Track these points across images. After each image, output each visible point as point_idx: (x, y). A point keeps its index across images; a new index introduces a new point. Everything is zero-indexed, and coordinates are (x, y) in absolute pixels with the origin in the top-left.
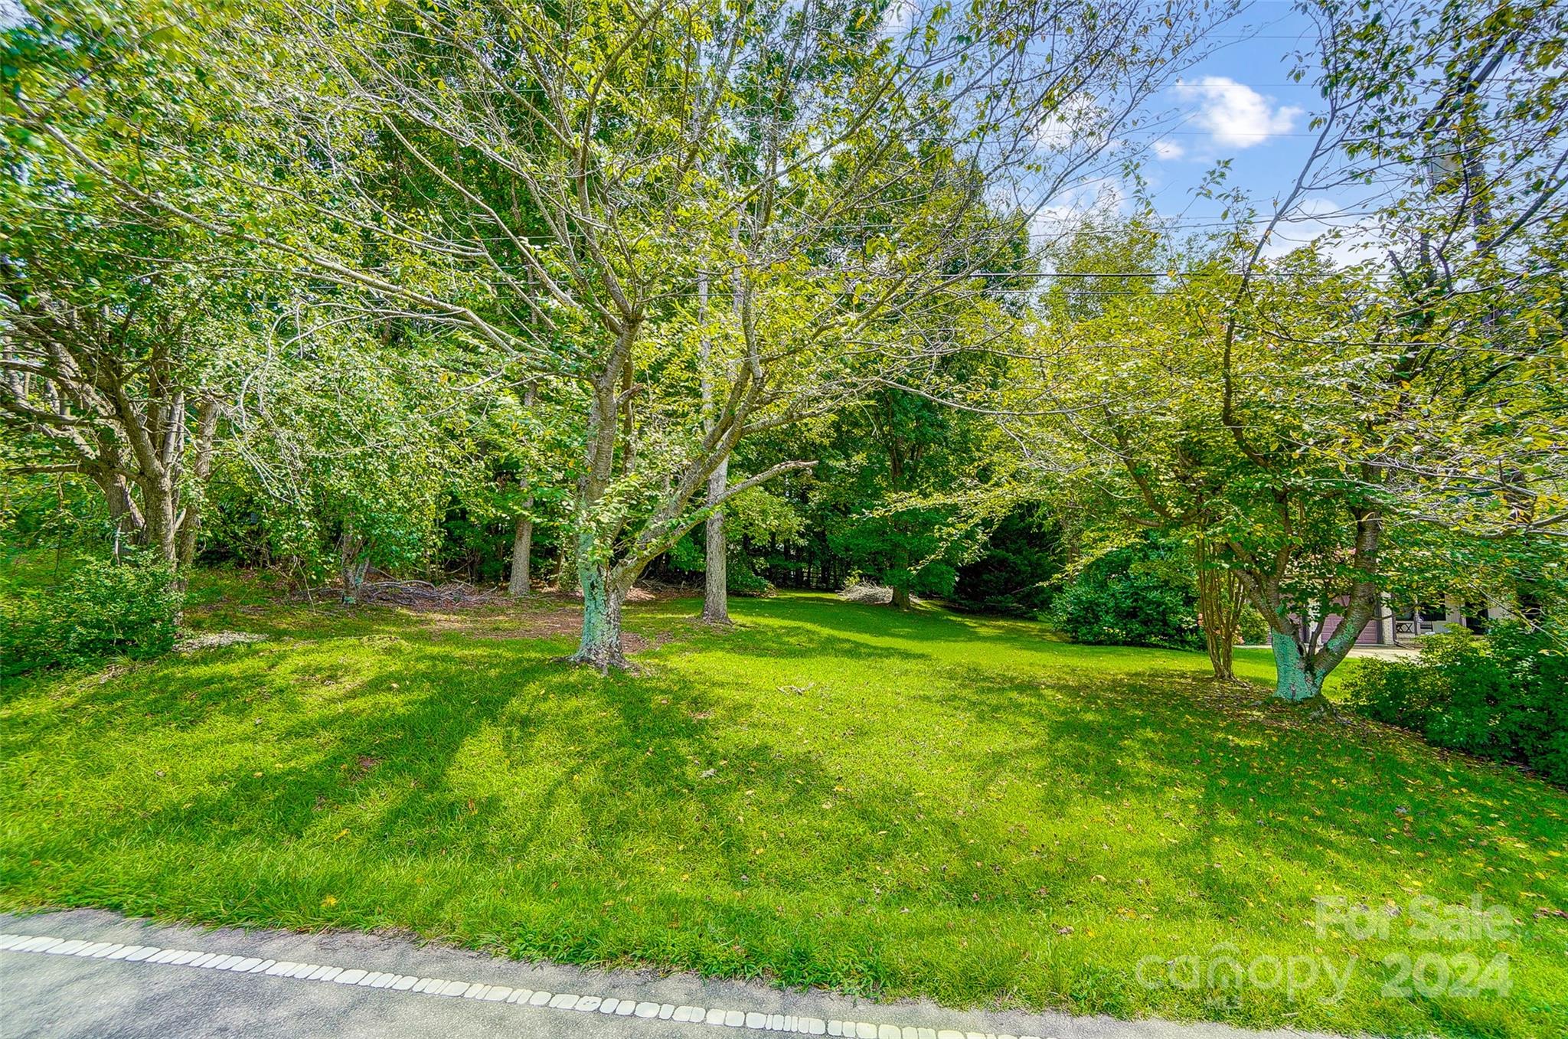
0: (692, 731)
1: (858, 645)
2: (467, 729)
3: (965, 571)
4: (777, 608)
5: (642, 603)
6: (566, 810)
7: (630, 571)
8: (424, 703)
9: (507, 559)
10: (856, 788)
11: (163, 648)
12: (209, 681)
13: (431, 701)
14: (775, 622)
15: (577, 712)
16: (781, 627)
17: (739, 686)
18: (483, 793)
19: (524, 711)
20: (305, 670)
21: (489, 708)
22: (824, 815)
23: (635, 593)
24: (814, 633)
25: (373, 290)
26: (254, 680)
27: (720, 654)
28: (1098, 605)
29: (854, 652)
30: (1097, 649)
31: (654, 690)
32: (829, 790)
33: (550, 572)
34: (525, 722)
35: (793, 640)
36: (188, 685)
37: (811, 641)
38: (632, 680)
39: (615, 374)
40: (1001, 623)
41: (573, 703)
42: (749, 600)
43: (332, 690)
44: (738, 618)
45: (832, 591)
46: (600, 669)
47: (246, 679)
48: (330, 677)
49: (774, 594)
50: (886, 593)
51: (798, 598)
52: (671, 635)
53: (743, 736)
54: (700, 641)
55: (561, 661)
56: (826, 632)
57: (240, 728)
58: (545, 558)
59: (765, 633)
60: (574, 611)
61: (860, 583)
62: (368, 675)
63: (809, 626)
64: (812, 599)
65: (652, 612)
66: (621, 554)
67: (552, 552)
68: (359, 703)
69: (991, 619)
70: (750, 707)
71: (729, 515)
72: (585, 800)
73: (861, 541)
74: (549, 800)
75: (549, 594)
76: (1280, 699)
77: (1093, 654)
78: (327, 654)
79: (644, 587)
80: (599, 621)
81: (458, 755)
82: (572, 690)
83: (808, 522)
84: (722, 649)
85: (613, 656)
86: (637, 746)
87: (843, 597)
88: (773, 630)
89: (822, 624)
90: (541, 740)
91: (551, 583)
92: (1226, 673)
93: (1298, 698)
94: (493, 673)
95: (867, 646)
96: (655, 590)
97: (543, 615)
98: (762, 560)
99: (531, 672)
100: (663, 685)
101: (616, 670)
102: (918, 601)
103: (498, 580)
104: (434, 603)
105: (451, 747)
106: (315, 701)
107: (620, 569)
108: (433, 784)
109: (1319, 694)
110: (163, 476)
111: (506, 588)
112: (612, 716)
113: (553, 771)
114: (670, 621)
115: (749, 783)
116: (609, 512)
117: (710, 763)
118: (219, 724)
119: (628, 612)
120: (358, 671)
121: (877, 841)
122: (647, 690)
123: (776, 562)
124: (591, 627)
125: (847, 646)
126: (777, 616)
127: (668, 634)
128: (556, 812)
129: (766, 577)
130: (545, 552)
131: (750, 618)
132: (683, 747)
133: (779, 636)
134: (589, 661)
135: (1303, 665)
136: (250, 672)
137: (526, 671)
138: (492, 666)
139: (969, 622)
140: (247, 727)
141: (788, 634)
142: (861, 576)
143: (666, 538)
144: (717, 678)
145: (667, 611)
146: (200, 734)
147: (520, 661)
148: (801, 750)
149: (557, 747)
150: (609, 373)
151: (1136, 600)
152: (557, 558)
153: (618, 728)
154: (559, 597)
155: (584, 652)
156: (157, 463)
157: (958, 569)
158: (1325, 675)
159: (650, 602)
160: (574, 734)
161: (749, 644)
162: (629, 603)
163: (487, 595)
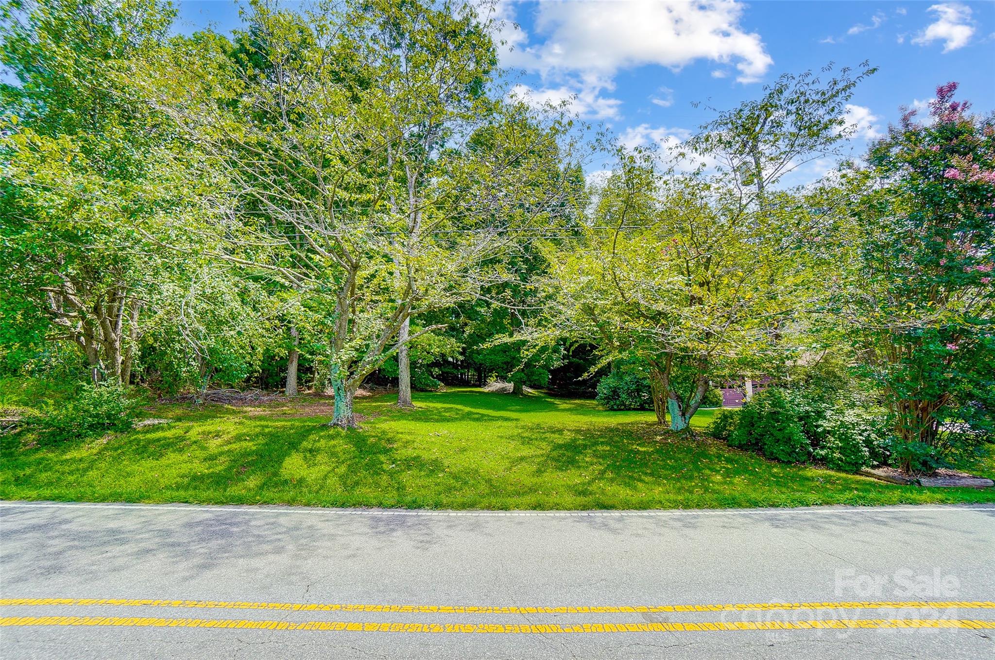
0: (386, 451)
1: (483, 415)
2: (287, 454)
3: (554, 372)
4: (445, 398)
5: (364, 398)
6: (332, 481)
7: (357, 381)
8: (263, 445)
9: (282, 375)
10: (454, 470)
11: (127, 427)
12: (159, 440)
13: (267, 444)
14: (439, 405)
15: (334, 446)
16: (442, 408)
17: (410, 433)
18: (297, 477)
19: (310, 447)
20: (203, 433)
21: (293, 446)
22: (439, 478)
23: (360, 392)
24: (459, 410)
25: (242, 265)
26: (181, 439)
27: (405, 422)
28: (619, 389)
29: (480, 419)
30: (619, 413)
31: (369, 436)
32: (443, 471)
33: (309, 381)
34: (311, 451)
35: (447, 414)
36: (150, 442)
37: (457, 414)
38: (359, 433)
39: (348, 291)
40: (577, 401)
41: (332, 442)
42: (428, 394)
43: (219, 441)
44: (417, 404)
45: (479, 386)
46: (343, 428)
47: (176, 438)
48: (216, 436)
49: (443, 389)
50: (510, 386)
51: (459, 392)
52: (380, 414)
53: (410, 452)
54: (395, 416)
55: (324, 425)
56: (467, 409)
57: (182, 458)
58: (305, 373)
59: (433, 411)
60: (325, 403)
61: (496, 381)
62: (234, 434)
63: (459, 407)
64: (467, 392)
65: (369, 402)
66: (352, 373)
67: (310, 370)
68: (234, 446)
69: (569, 400)
70: (414, 442)
71: (411, 348)
72: (340, 477)
73: (493, 357)
74: (325, 477)
75: (309, 394)
76: (672, 430)
77: (615, 415)
78: (211, 426)
79: (365, 388)
80: (342, 405)
81: (284, 464)
82: (332, 437)
83: (464, 345)
84: (406, 420)
85: (349, 422)
86: (362, 458)
87: (486, 390)
88: (437, 409)
89: (465, 405)
90: (319, 457)
91: (309, 388)
92: (663, 421)
93: (679, 429)
94: (292, 431)
95: (488, 416)
96: (371, 389)
97: (308, 406)
98: (437, 370)
99: (309, 431)
100: (373, 434)
101: (351, 428)
102: (530, 390)
103: (277, 388)
104: (243, 401)
105: (280, 461)
106: (214, 445)
107: (352, 380)
108: (275, 474)
109: (688, 427)
110: (116, 341)
111: (283, 392)
112: (351, 447)
113: (325, 468)
114: (379, 406)
115: (409, 469)
116: (346, 354)
117: (393, 463)
118: (172, 457)
119: (356, 403)
120: (228, 433)
121: (458, 485)
122: (366, 436)
123: (446, 370)
124: (338, 408)
125: (477, 416)
126: (440, 402)
127: (378, 413)
128: (329, 481)
129: (439, 380)
130: (305, 369)
131: (425, 404)
132: (382, 458)
133: (440, 412)
134: (338, 425)
135: (681, 413)
136: (177, 435)
137: (308, 431)
138: (291, 429)
139: (557, 402)
140: (185, 457)
141: (445, 411)
142: (497, 377)
143: (374, 365)
144: (400, 431)
145: (378, 401)
146: (164, 461)
147: (304, 426)
148: (434, 457)
149: (326, 459)
150: (345, 291)
151: (638, 385)
152: (312, 373)
153: (354, 452)
154: (315, 396)
155: (335, 421)
156: (113, 335)
157: (550, 371)
158: (690, 418)
159: (369, 397)
160: (333, 454)
161: (424, 417)
162: (356, 398)
163: (273, 396)
